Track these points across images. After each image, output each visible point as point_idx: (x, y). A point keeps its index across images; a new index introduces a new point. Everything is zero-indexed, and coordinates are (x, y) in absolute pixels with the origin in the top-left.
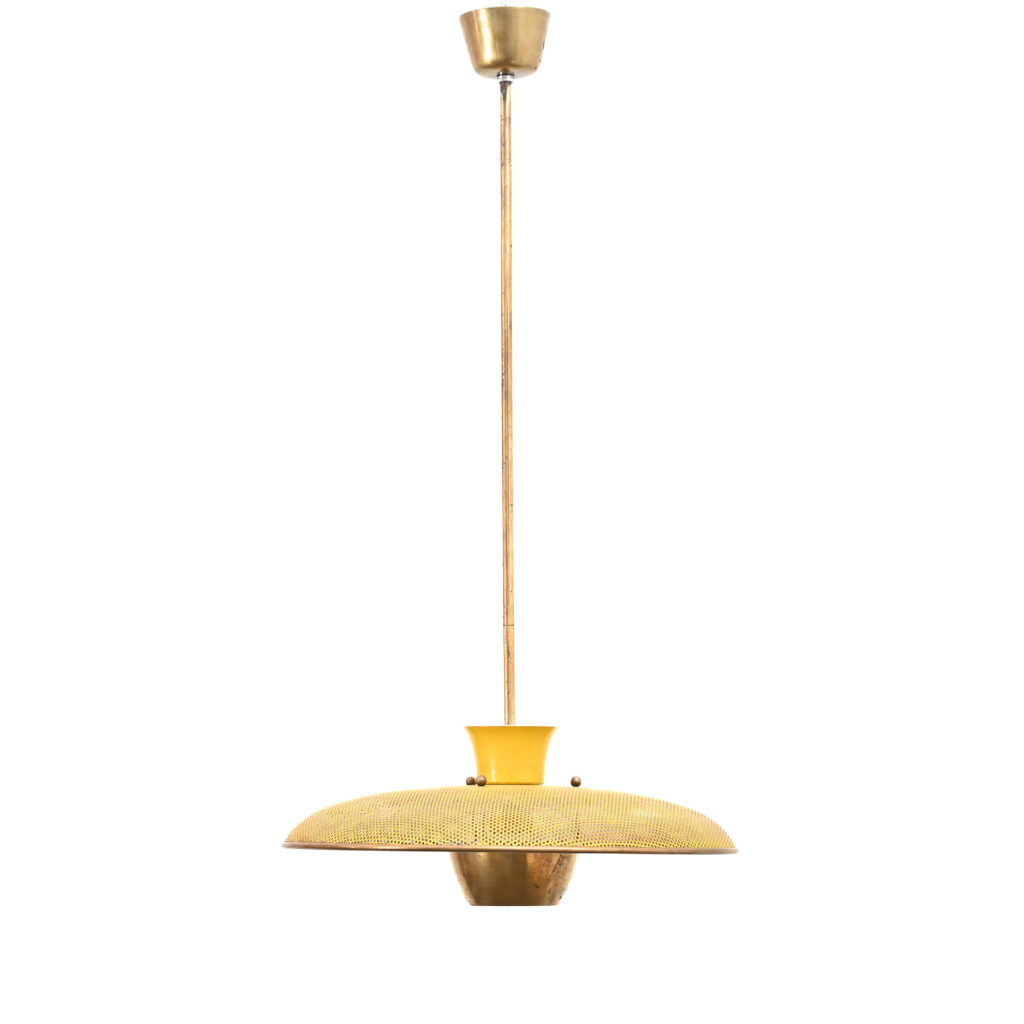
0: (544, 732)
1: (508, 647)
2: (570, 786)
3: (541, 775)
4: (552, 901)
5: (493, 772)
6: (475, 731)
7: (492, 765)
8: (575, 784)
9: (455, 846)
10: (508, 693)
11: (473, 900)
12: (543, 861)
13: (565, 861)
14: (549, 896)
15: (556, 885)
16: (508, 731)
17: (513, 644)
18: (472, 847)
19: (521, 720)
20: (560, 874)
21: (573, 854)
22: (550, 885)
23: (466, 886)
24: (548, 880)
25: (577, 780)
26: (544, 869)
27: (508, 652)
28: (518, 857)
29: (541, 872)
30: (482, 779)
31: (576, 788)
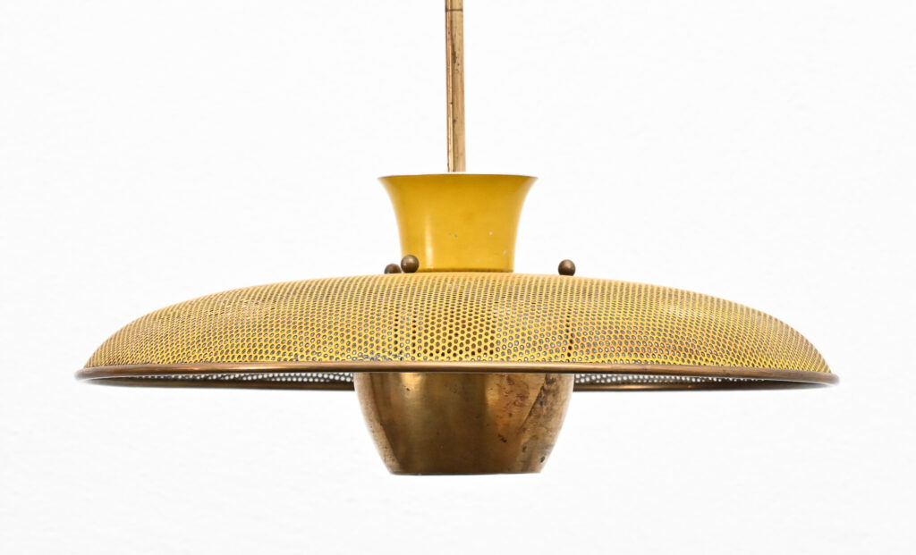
0: (513, 186)
1: (453, 46)
2: (557, 273)
3: (509, 258)
4: (528, 464)
5: (429, 251)
6: (397, 184)
7: (428, 238)
8: (566, 270)
9: (367, 363)
10: (454, 121)
11: (395, 464)
12: (513, 397)
13: (550, 398)
14: (522, 456)
15: (535, 437)
16: (455, 184)
17: (462, 41)
18: (395, 362)
19: (475, 165)
20: (541, 420)
21: (563, 375)
22: (525, 439)
23: (384, 440)
24: (523, 429)
25: (568, 266)
26: (515, 410)
27: (454, 54)
28: (473, 379)
29: (511, 415)
30: (411, 260)
31: (565, 277)
